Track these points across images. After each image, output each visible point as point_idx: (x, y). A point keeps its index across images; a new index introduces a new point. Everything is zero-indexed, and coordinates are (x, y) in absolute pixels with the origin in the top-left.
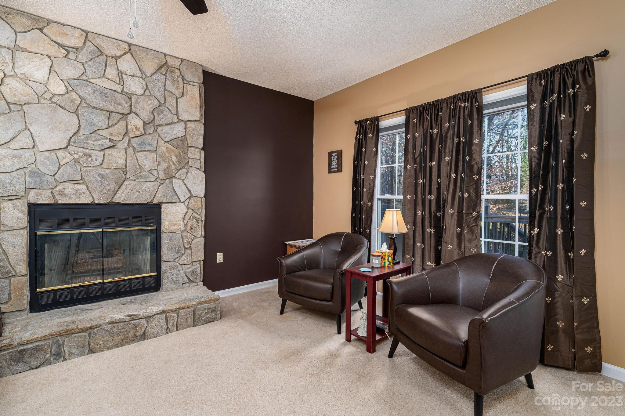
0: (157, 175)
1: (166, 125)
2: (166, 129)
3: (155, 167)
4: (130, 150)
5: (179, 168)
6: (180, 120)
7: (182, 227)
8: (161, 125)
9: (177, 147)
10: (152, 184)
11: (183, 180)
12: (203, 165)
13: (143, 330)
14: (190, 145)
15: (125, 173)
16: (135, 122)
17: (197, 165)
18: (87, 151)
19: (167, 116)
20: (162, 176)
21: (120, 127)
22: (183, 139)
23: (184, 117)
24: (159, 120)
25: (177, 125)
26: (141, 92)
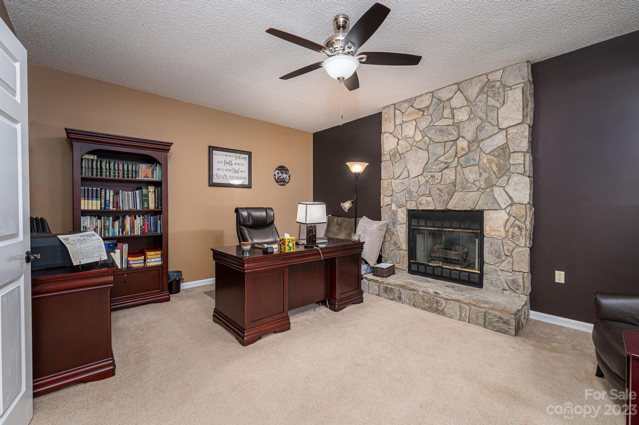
0: (479, 185)
1: (487, 138)
2: (488, 142)
3: (477, 178)
4: (459, 168)
5: (499, 176)
6: (501, 130)
7: (503, 234)
8: (482, 140)
9: (498, 157)
10: (474, 193)
11: (504, 187)
12: (527, 168)
13: (443, 307)
14: (511, 151)
15: (455, 186)
16: (462, 144)
17: (520, 169)
18: (432, 174)
19: (491, 129)
20: (483, 185)
21: (452, 152)
22: (505, 146)
23: (505, 125)
24: (482, 136)
25: (498, 135)
26: (467, 117)
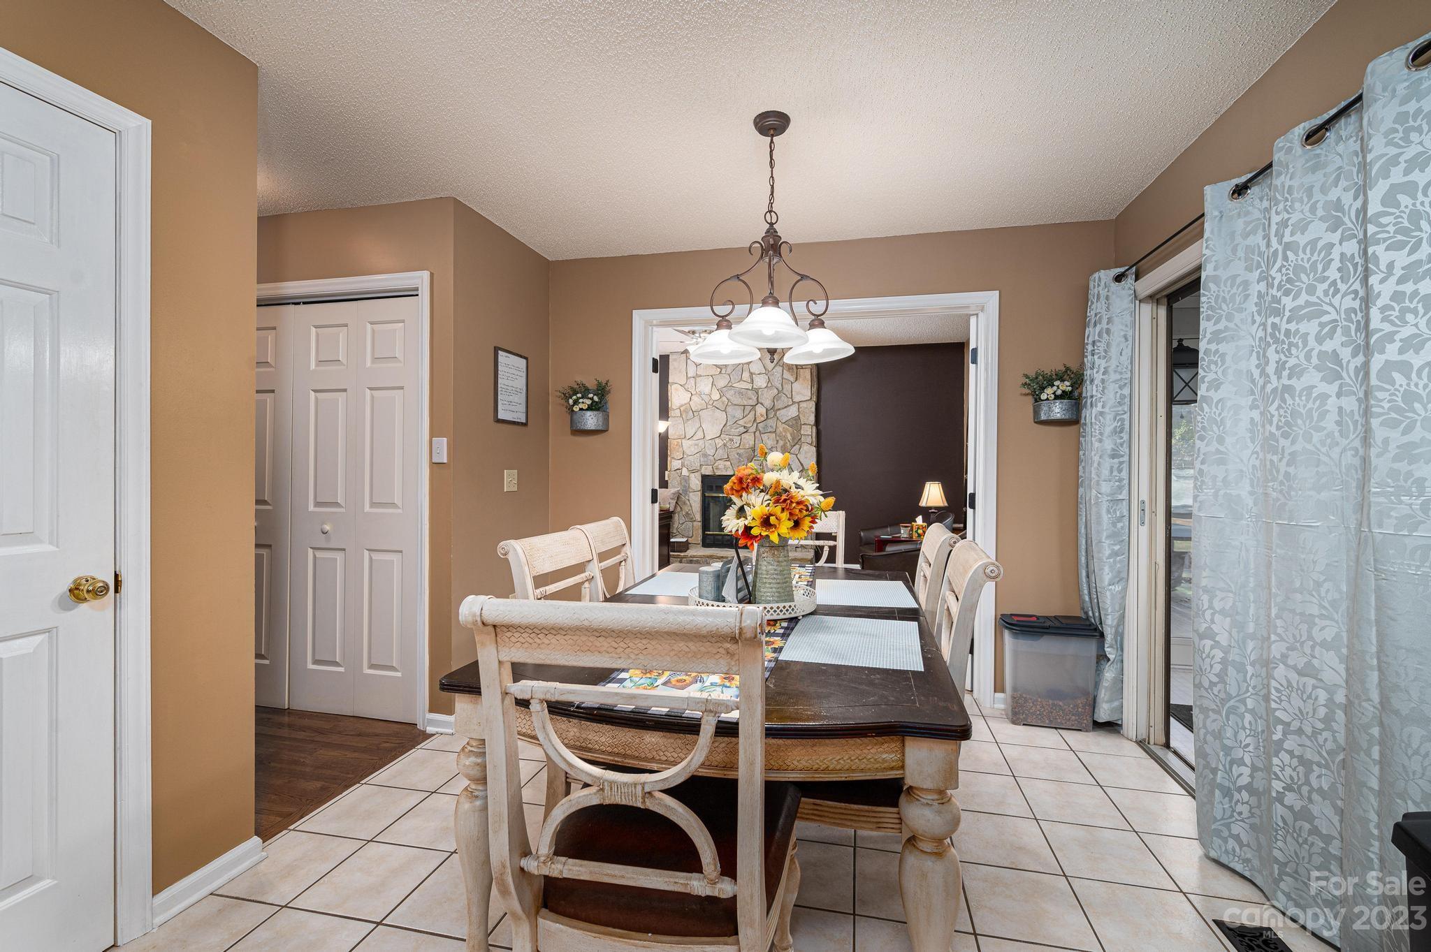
1: (783, 408)
2: (782, 412)
4: (757, 433)
5: (793, 444)
6: (794, 403)
8: (779, 409)
9: (791, 427)
11: (796, 455)
12: (814, 439)
14: (802, 423)
15: (754, 451)
16: (761, 410)
17: (809, 440)
18: (731, 437)
19: (784, 400)
21: (751, 416)
22: (797, 418)
23: (797, 399)
24: (779, 405)
25: (791, 407)
26: (765, 385)
